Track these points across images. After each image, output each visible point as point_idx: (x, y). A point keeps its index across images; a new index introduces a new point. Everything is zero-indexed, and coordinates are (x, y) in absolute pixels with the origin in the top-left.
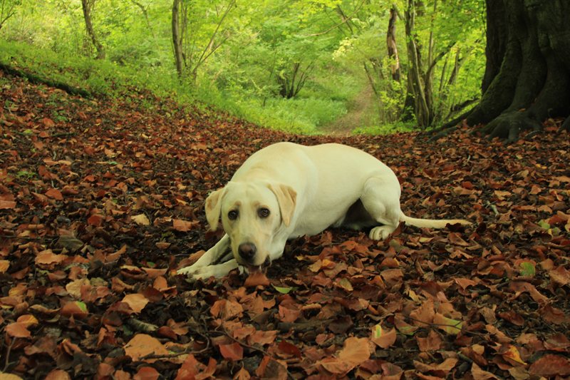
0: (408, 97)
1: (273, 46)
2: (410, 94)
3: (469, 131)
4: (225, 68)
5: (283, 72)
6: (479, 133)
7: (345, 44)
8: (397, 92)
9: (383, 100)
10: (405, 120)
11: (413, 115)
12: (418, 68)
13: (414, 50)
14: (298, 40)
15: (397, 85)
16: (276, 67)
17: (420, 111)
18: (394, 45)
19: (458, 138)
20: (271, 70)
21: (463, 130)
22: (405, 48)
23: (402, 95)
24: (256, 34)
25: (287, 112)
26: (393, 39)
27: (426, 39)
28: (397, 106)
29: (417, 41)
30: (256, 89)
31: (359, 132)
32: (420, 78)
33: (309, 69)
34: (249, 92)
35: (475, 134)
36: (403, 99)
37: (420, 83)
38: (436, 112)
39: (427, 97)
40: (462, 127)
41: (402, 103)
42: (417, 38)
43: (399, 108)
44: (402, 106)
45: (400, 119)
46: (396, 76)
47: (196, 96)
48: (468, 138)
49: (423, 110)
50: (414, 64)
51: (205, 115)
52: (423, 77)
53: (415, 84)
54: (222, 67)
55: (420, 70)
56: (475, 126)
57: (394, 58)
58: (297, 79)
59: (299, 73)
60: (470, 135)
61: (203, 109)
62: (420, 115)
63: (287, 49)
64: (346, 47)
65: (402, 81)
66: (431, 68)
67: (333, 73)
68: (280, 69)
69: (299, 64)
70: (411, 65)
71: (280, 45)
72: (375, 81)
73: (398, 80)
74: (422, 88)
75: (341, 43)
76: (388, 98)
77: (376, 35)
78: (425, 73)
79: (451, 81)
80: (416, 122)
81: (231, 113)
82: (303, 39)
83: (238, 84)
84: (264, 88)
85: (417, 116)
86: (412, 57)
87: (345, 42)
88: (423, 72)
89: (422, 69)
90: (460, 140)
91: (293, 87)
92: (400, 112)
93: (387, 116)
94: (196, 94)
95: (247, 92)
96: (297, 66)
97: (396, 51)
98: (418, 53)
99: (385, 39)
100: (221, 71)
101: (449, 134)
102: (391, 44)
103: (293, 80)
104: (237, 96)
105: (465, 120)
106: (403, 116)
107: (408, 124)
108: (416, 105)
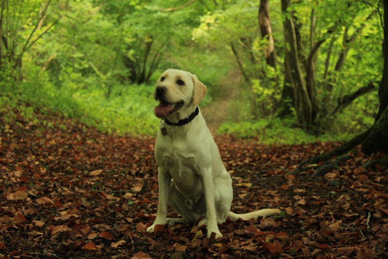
0: (285, 87)
1: (120, 21)
2: (288, 84)
3: (366, 161)
4: (58, 51)
5: (132, 52)
6: (378, 166)
7: (208, 21)
8: (273, 79)
9: (255, 91)
10: (282, 115)
11: (292, 109)
12: (297, 53)
13: (292, 29)
14: (150, 12)
15: (271, 72)
16: (123, 46)
17: (301, 104)
18: (268, 23)
19: (352, 173)
20: (117, 50)
21: (357, 159)
22: (280, 26)
23: (278, 84)
24: (97, 9)
25: (137, 105)
26: (266, 15)
27: (306, 16)
28: (272, 97)
29: (296, 18)
30: (98, 76)
31: (227, 130)
32: (299, 65)
33: (165, 47)
34: (90, 80)
35: (373, 166)
36: (279, 88)
37: (300, 70)
38: (320, 107)
39: (308, 88)
40: (356, 155)
41: (278, 94)
42: (296, 15)
43: (275, 100)
44: (278, 97)
45: (277, 114)
46: (271, 61)
47: (20, 94)
48: (365, 173)
49: (305, 103)
50: (292, 48)
51: (31, 124)
52: (304, 63)
53: (293, 71)
54: (54, 49)
55: (299, 55)
56: (373, 154)
57: (268, 38)
58: (150, 59)
59: (151, 52)
60: (367, 168)
61: (28, 113)
62: (301, 109)
63: (137, 23)
64: (209, 25)
65: (278, 67)
66: (313, 52)
67: (194, 51)
68: (129, 48)
69: (151, 43)
70: (289, 48)
71: (126, 19)
72: (244, 66)
73: (273, 65)
74: (302, 75)
75: (202, 19)
76: (261, 89)
77: (245, 10)
78: (307, 57)
79: (338, 67)
80: (296, 118)
81: (66, 115)
82: (156, 12)
83: (75, 71)
84: (109, 74)
85: (297, 110)
86: (289, 38)
87: (207, 19)
88: (304, 57)
89: (302, 53)
90: (354, 177)
91: (144, 70)
92: (277, 104)
93: (260, 110)
94: (20, 91)
95: (87, 80)
96: (149, 45)
97: (270, 30)
98: (298, 34)
99: (256, 14)
100: (53, 55)
101: (339, 165)
102: (264, 21)
103: (145, 62)
104: (75, 86)
105: (359, 146)
106: (280, 110)
107: (286, 120)
108: (296, 97)
